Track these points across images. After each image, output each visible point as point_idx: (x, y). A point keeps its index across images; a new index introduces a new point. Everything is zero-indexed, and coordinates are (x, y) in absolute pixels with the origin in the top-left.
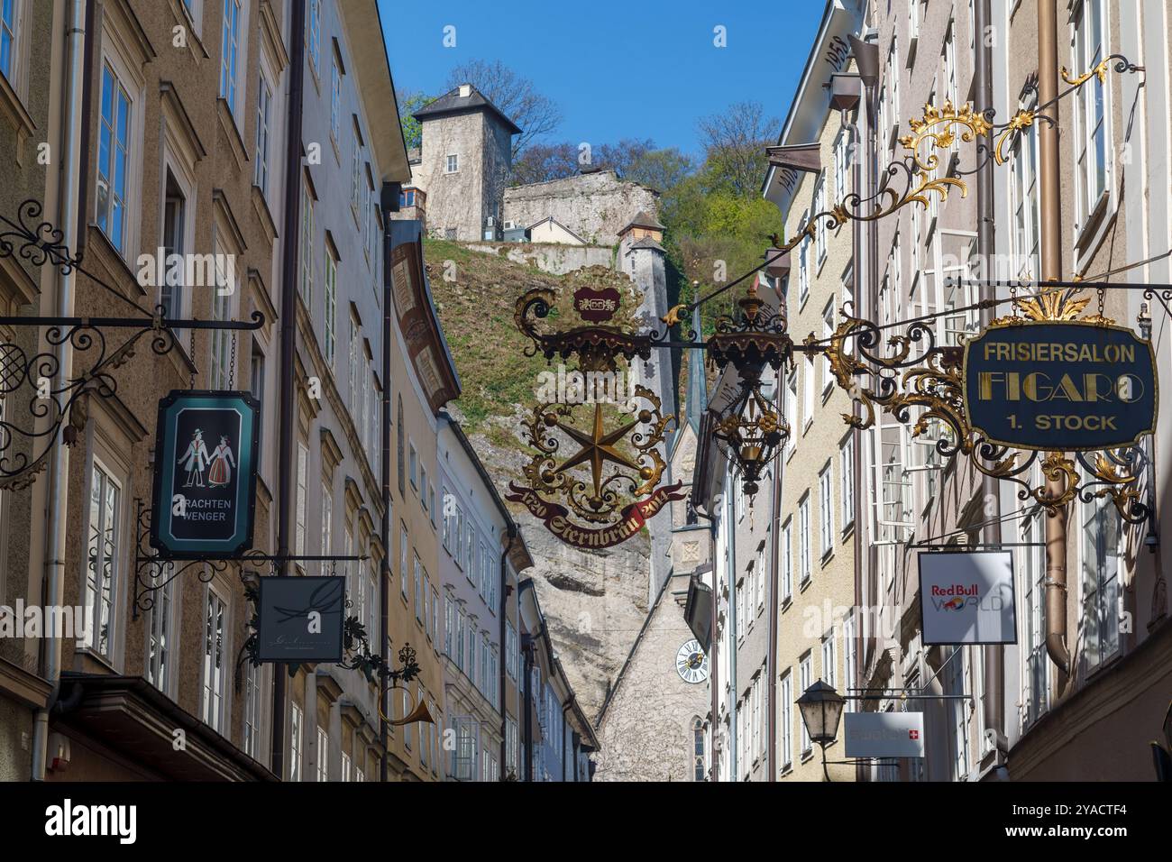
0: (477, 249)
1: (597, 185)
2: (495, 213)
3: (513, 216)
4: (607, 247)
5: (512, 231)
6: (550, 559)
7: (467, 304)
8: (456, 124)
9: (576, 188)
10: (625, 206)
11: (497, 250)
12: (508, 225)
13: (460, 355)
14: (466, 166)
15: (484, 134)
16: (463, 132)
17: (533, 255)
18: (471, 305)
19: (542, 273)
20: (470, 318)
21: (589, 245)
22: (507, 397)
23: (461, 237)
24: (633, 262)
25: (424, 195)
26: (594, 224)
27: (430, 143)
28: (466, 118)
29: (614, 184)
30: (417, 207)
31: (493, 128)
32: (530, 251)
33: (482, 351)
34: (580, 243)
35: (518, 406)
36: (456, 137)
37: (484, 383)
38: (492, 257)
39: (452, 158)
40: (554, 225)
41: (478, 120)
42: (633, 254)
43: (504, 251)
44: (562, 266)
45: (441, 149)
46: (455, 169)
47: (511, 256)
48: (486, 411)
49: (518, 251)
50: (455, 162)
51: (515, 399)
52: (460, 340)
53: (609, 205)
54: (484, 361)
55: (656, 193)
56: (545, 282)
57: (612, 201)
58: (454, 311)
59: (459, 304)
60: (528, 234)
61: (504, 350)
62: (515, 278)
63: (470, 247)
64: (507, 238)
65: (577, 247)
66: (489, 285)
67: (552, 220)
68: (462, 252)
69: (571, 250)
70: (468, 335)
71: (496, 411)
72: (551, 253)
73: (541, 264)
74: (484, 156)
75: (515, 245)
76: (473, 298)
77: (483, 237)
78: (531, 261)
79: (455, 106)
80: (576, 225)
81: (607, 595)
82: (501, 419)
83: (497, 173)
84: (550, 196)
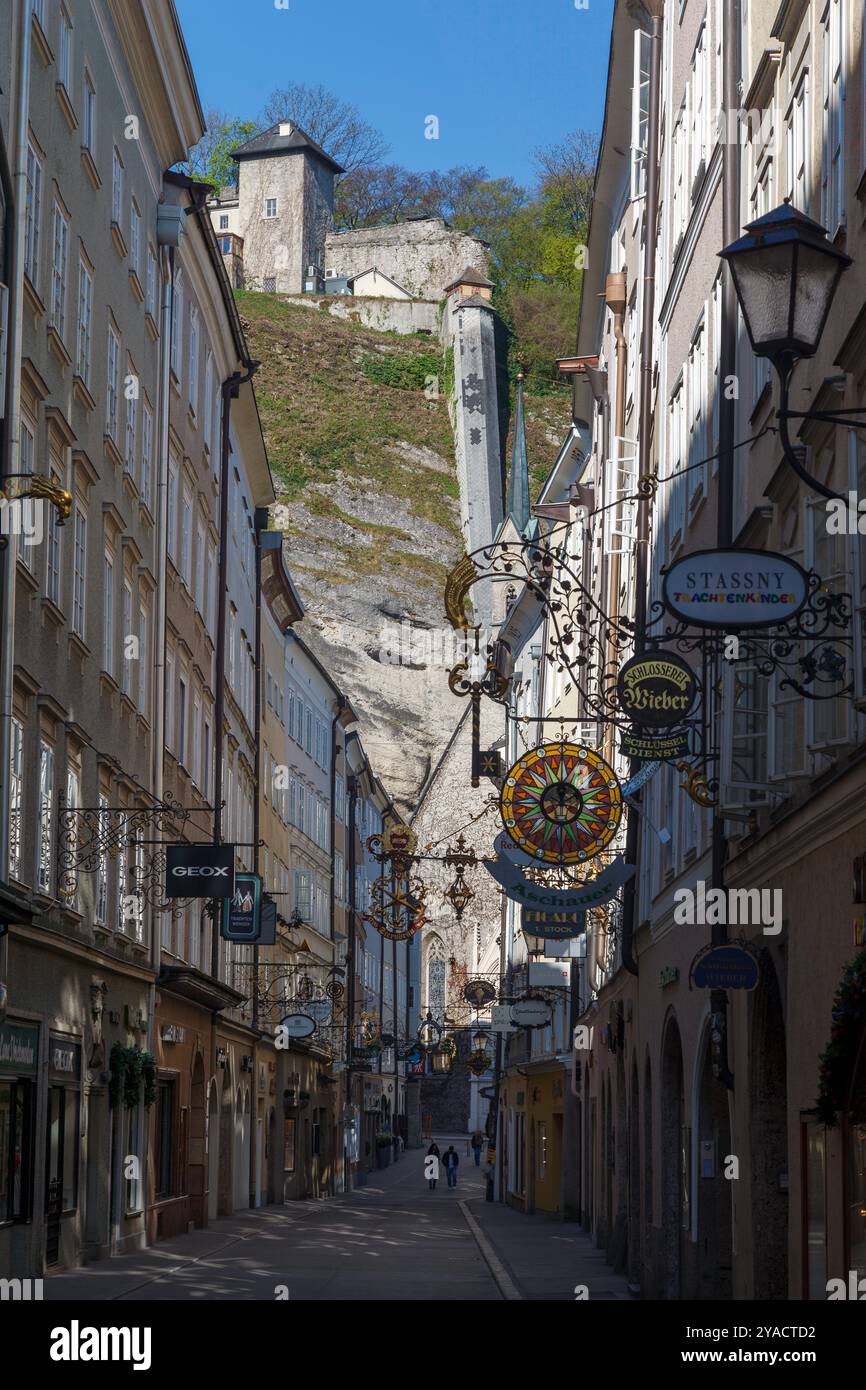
0: (298, 302)
1: (424, 234)
2: (316, 261)
3: (335, 264)
4: (434, 302)
5: (333, 280)
6: (370, 632)
7: (287, 363)
8: (275, 165)
9: (402, 236)
10: (453, 256)
11: (318, 304)
12: (330, 273)
13: (279, 418)
14: (285, 212)
15: (305, 177)
16: (283, 174)
17: (356, 309)
18: (291, 365)
19: (366, 330)
20: (289, 378)
21: (415, 300)
22: (327, 464)
23: (280, 288)
24: (460, 321)
25: (241, 241)
26: (420, 275)
27: (247, 184)
28: (286, 160)
29: (442, 233)
30: (234, 254)
31: (315, 169)
32: (353, 306)
33: (302, 414)
34: (406, 297)
35: (339, 472)
36: (276, 179)
37: (305, 449)
38: (313, 312)
39: (271, 202)
40: (378, 276)
41: (299, 161)
42: (460, 313)
43: (325, 305)
44: (386, 322)
45: (260, 192)
46: (275, 214)
47: (332, 311)
48: (305, 479)
49: (340, 305)
50: (275, 206)
51: (336, 465)
52: (279, 402)
53: (436, 255)
54: (305, 425)
55: (485, 244)
56: (368, 339)
57: (440, 251)
58: (274, 372)
59: (279, 363)
60: (351, 285)
61: (325, 413)
62: (336, 335)
63: (290, 300)
64: (329, 288)
65: (401, 301)
66: (311, 343)
67: (375, 270)
68: (282, 306)
69: (396, 304)
70: (288, 398)
71: (316, 478)
72: (375, 308)
73: (364, 319)
74: (305, 201)
75: (337, 299)
76: (293, 357)
77: (304, 287)
78: (353, 316)
79: (274, 147)
80: (401, 276)
81: (428, 669)
82: (321, 486)
83: (319, 217)
84: (374, 243)
